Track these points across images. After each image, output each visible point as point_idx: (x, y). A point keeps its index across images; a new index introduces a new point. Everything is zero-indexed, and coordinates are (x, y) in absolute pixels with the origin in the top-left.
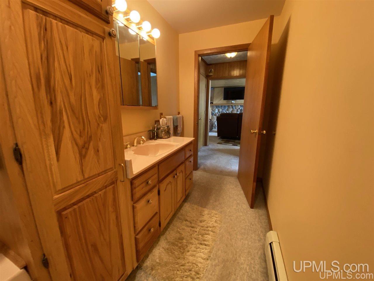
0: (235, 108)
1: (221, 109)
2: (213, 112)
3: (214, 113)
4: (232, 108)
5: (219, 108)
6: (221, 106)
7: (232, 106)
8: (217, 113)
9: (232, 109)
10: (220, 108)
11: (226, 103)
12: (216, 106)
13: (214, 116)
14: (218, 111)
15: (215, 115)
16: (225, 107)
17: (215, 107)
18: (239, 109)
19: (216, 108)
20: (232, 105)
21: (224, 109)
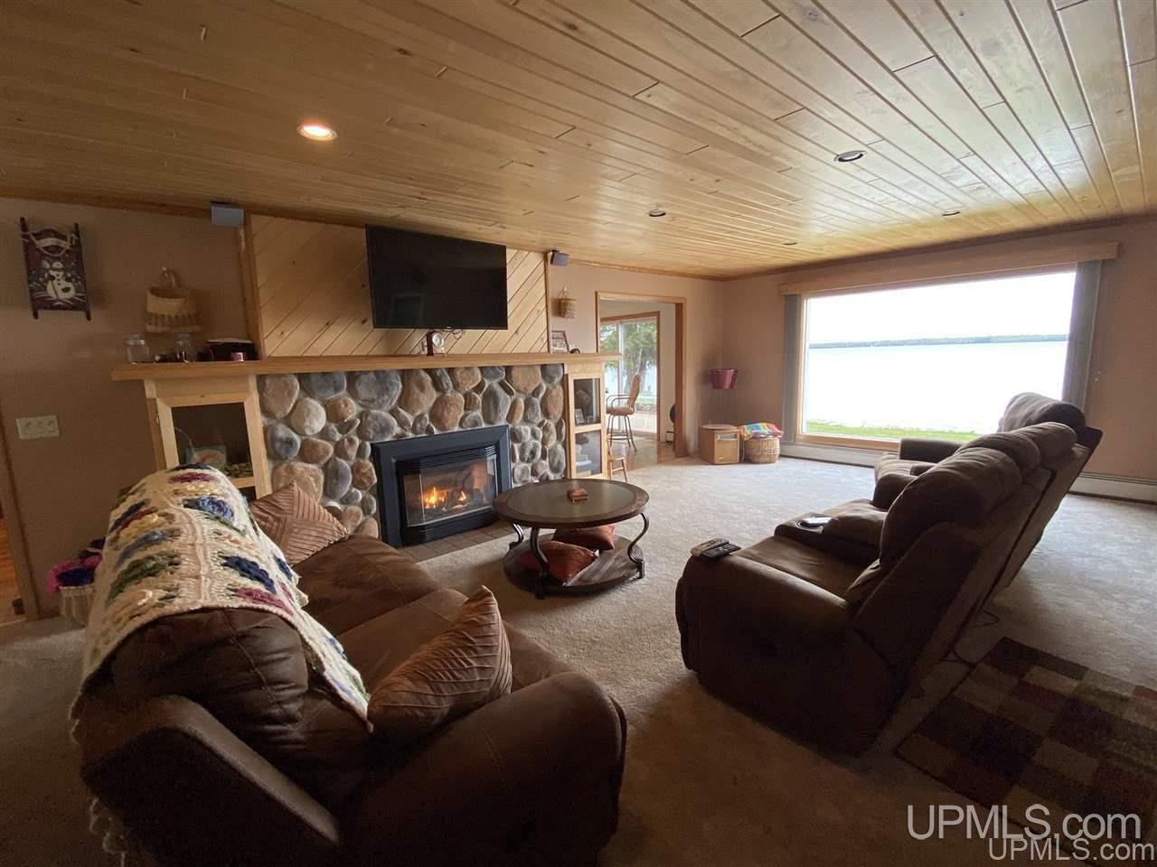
0: (456, 386)
1: (354, 395)
2: (282, 431)
3: (290, 442)
4: (437, 384)
6: (353, 377)
7: (430, 371)
8: (324, 434)
9: (435, 395)
12: (303, 377)
13: (300, 466)
14: (334, 414)
15: (307, 454)
16: (380, 378)
18: (478, 389)
19: (307, 390)
20: (432, 363)
21: (380, 394)
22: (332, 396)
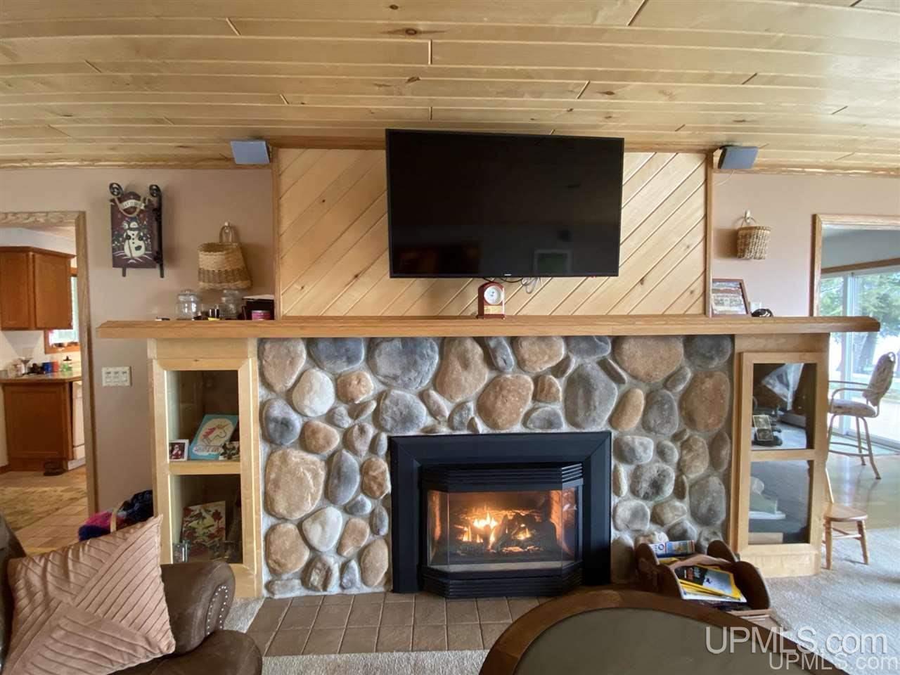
0: (521, 364)
1: (373, 369)
2: (279, 409)
3: (287, 424)
4: (490, 359)
5: (351, 360)
6: (372, 344)
7: (481, 341)
8: (330, 417)
9: (487, 375)
10: (360, 364)
11: (416, 311)
12: (311, 343)
13: (296, 456)
14: (343, 392)
15: (307, 441)
16: (410, 347)
17: (297, 356)
18: (559, 370)
19: (315, 360)
20: (482, 329)
21: (406, 369)
22: (344, 368)
